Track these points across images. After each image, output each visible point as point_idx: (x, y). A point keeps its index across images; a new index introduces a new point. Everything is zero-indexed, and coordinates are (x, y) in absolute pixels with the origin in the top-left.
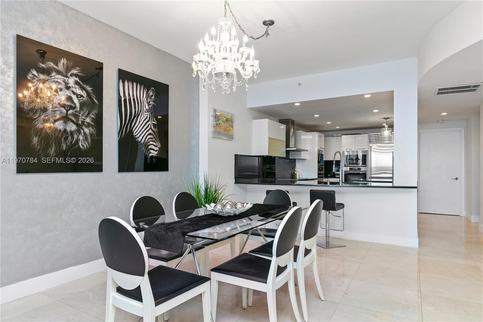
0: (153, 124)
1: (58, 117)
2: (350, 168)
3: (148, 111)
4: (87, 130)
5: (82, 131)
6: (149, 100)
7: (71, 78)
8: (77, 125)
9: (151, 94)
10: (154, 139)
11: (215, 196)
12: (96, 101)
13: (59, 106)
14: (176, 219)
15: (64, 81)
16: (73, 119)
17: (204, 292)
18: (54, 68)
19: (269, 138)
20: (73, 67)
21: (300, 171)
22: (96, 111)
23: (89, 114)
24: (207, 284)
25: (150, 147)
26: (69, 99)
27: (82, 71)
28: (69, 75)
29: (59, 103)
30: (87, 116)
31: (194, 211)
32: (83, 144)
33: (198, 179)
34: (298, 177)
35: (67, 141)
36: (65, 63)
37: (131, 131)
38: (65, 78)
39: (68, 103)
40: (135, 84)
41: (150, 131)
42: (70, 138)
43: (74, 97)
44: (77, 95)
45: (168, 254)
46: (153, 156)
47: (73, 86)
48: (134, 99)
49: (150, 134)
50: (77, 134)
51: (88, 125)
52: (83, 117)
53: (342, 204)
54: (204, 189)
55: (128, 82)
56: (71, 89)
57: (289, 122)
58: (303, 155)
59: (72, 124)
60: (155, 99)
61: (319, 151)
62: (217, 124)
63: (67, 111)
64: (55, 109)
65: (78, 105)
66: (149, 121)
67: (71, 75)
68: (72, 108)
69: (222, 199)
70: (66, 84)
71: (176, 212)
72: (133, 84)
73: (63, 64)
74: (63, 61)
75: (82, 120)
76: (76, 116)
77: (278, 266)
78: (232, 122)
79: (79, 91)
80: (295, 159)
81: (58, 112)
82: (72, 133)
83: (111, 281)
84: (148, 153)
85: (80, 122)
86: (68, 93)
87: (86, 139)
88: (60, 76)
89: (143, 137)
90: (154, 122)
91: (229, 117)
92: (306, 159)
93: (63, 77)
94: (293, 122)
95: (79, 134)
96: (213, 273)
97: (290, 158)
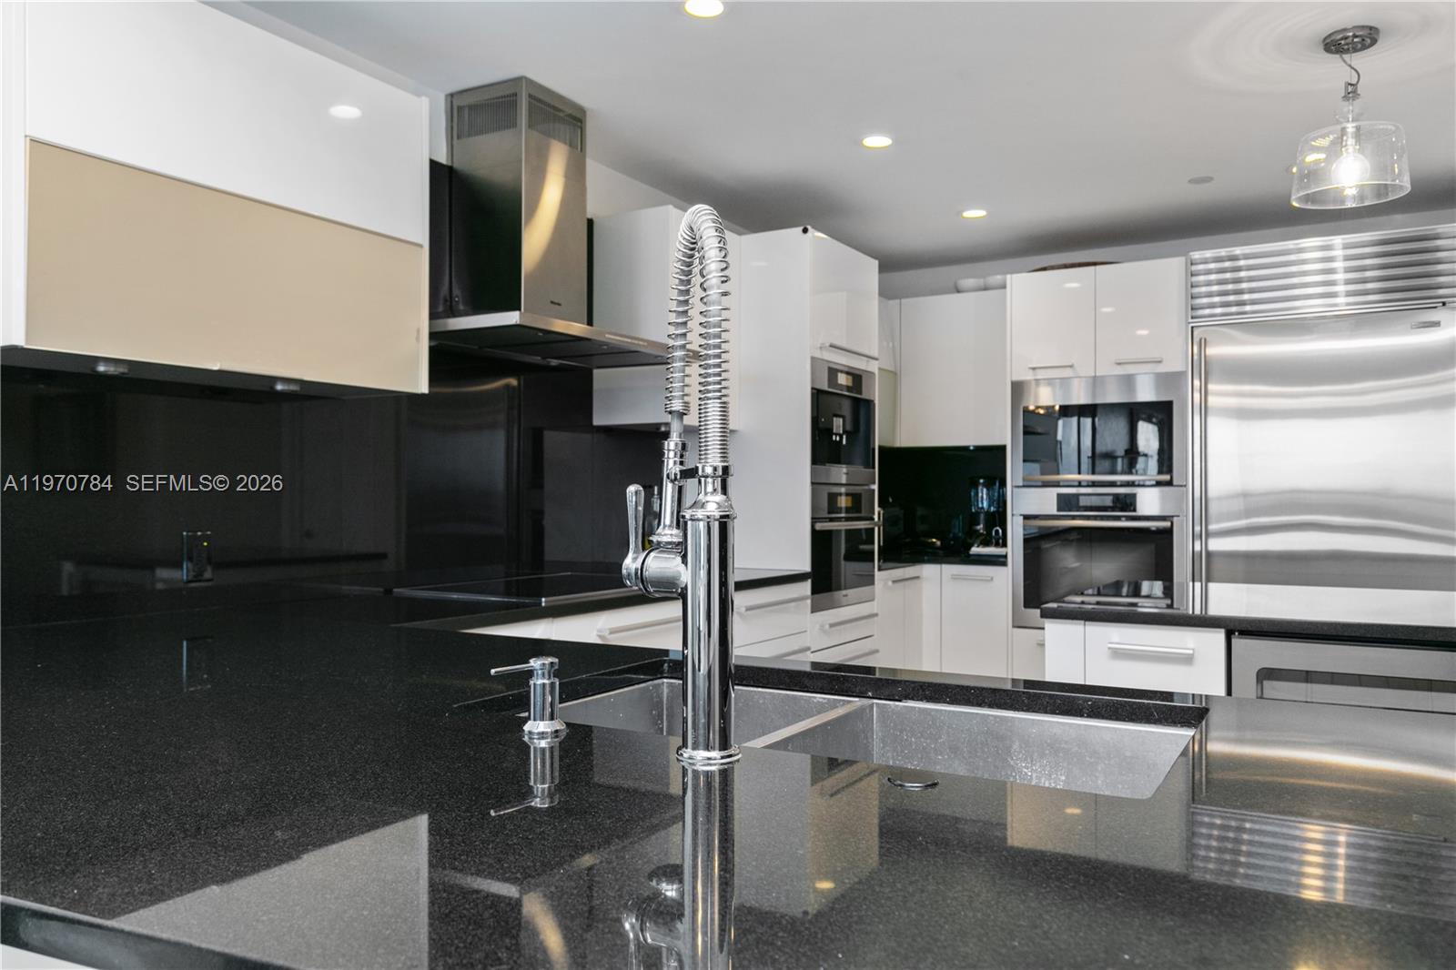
2: (1061, 497)
61: (827, 369)
97: (598, 420)
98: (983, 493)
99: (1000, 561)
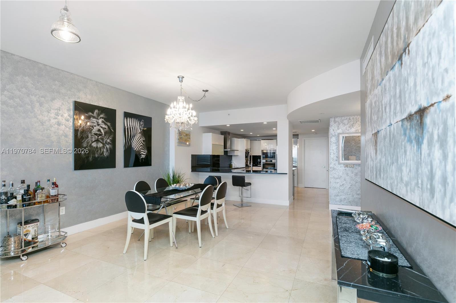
0: (143, 140)
1: (94, 140)
2: (266, 160)
3: (140, 133)
4: (108, 146)
5: (105, 147)
6: (141, 127)
7: (100, 119)
8: (103, 144)
9: (142, 123)
10: (143, 149)
11: (179, 180)
12: (112, 130)
13: (94, 135)
14: (157, 192)
15: (97, 122)
16: (101, 141)
17: (170, 221)
18: (92, 115)
19: (212, 144)
20: (101, 114)
21: (234, 163)
22: (112, 136)
23: (109, 137)
24: (171, 218)
25: (141, 153)
26: (99, 130)
27: (106, 115)
28: (99, 118)
29: (94, 133)
30: (108, 139)
31: (166, 188)
32: (106, 154)
33: (169, 170)
34: (233, 166)
35: (98, 153)
36: (97, 112)
37: (131, 145)
38: (97, 120)
39: (98, 133)
40: (133, 119)
41: (141, 144)
42: (99, 151)
43: (101, 129)
44: (103, 128)
45: (153, 209)
46: (143, 158)
47: (101, 123)
48: (132, 127)
49: (141, 146)
50: (103, 148)
51: (109, 144)
52: (106, 140)
53: (250, 183)
54: (172, 176)
55: (129, 118)
56: (100, 125)
57: (226, 133)
58: (236, 153)
59: (100, 143)
60: (144, 126)
61: (246, 150)
62: (180, 138)
63: (98, 137)
64: (92, 137)
65: (103, 133)
66: (140, 138)
67: (100, 118)
68: (100, 135)
69: (183, 181)
70: (98, 123)
71: (156, 188)
72: (132, 119)
73: (96, 113)
74: (96, 111)
75: (106, 141)
76: (102, 139)
77: (202, 210)
78: (190, 136)
79: (104, 126)
80: (232, 155)
81: (94, 138)
82: (100, 148)
83: (130, 216)
84: (140, 156)
85: (104, 142)
86: (98, 127)
87: (107, 151)
88: (95, 119)
89: (137, 148)
90: (143, 139)
91: (188, 133)
92: (238, 155)
93: (96, 120)
94: (229, 133)
95: (104, 148)
96: (174, 214)
97: (228, 155)
98: (259, 160)
99: (260, 166)
